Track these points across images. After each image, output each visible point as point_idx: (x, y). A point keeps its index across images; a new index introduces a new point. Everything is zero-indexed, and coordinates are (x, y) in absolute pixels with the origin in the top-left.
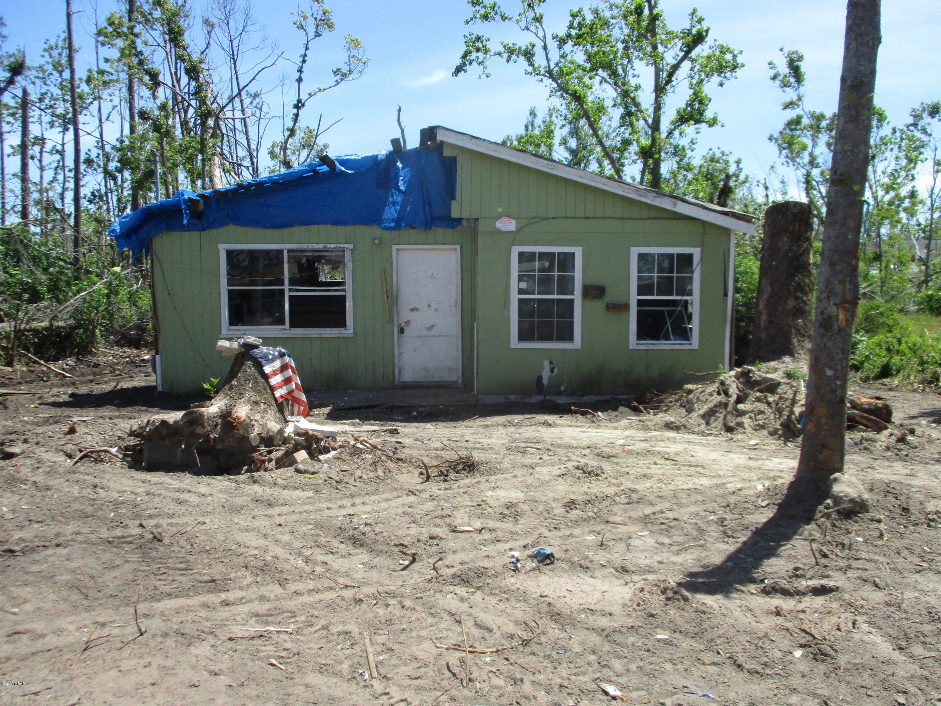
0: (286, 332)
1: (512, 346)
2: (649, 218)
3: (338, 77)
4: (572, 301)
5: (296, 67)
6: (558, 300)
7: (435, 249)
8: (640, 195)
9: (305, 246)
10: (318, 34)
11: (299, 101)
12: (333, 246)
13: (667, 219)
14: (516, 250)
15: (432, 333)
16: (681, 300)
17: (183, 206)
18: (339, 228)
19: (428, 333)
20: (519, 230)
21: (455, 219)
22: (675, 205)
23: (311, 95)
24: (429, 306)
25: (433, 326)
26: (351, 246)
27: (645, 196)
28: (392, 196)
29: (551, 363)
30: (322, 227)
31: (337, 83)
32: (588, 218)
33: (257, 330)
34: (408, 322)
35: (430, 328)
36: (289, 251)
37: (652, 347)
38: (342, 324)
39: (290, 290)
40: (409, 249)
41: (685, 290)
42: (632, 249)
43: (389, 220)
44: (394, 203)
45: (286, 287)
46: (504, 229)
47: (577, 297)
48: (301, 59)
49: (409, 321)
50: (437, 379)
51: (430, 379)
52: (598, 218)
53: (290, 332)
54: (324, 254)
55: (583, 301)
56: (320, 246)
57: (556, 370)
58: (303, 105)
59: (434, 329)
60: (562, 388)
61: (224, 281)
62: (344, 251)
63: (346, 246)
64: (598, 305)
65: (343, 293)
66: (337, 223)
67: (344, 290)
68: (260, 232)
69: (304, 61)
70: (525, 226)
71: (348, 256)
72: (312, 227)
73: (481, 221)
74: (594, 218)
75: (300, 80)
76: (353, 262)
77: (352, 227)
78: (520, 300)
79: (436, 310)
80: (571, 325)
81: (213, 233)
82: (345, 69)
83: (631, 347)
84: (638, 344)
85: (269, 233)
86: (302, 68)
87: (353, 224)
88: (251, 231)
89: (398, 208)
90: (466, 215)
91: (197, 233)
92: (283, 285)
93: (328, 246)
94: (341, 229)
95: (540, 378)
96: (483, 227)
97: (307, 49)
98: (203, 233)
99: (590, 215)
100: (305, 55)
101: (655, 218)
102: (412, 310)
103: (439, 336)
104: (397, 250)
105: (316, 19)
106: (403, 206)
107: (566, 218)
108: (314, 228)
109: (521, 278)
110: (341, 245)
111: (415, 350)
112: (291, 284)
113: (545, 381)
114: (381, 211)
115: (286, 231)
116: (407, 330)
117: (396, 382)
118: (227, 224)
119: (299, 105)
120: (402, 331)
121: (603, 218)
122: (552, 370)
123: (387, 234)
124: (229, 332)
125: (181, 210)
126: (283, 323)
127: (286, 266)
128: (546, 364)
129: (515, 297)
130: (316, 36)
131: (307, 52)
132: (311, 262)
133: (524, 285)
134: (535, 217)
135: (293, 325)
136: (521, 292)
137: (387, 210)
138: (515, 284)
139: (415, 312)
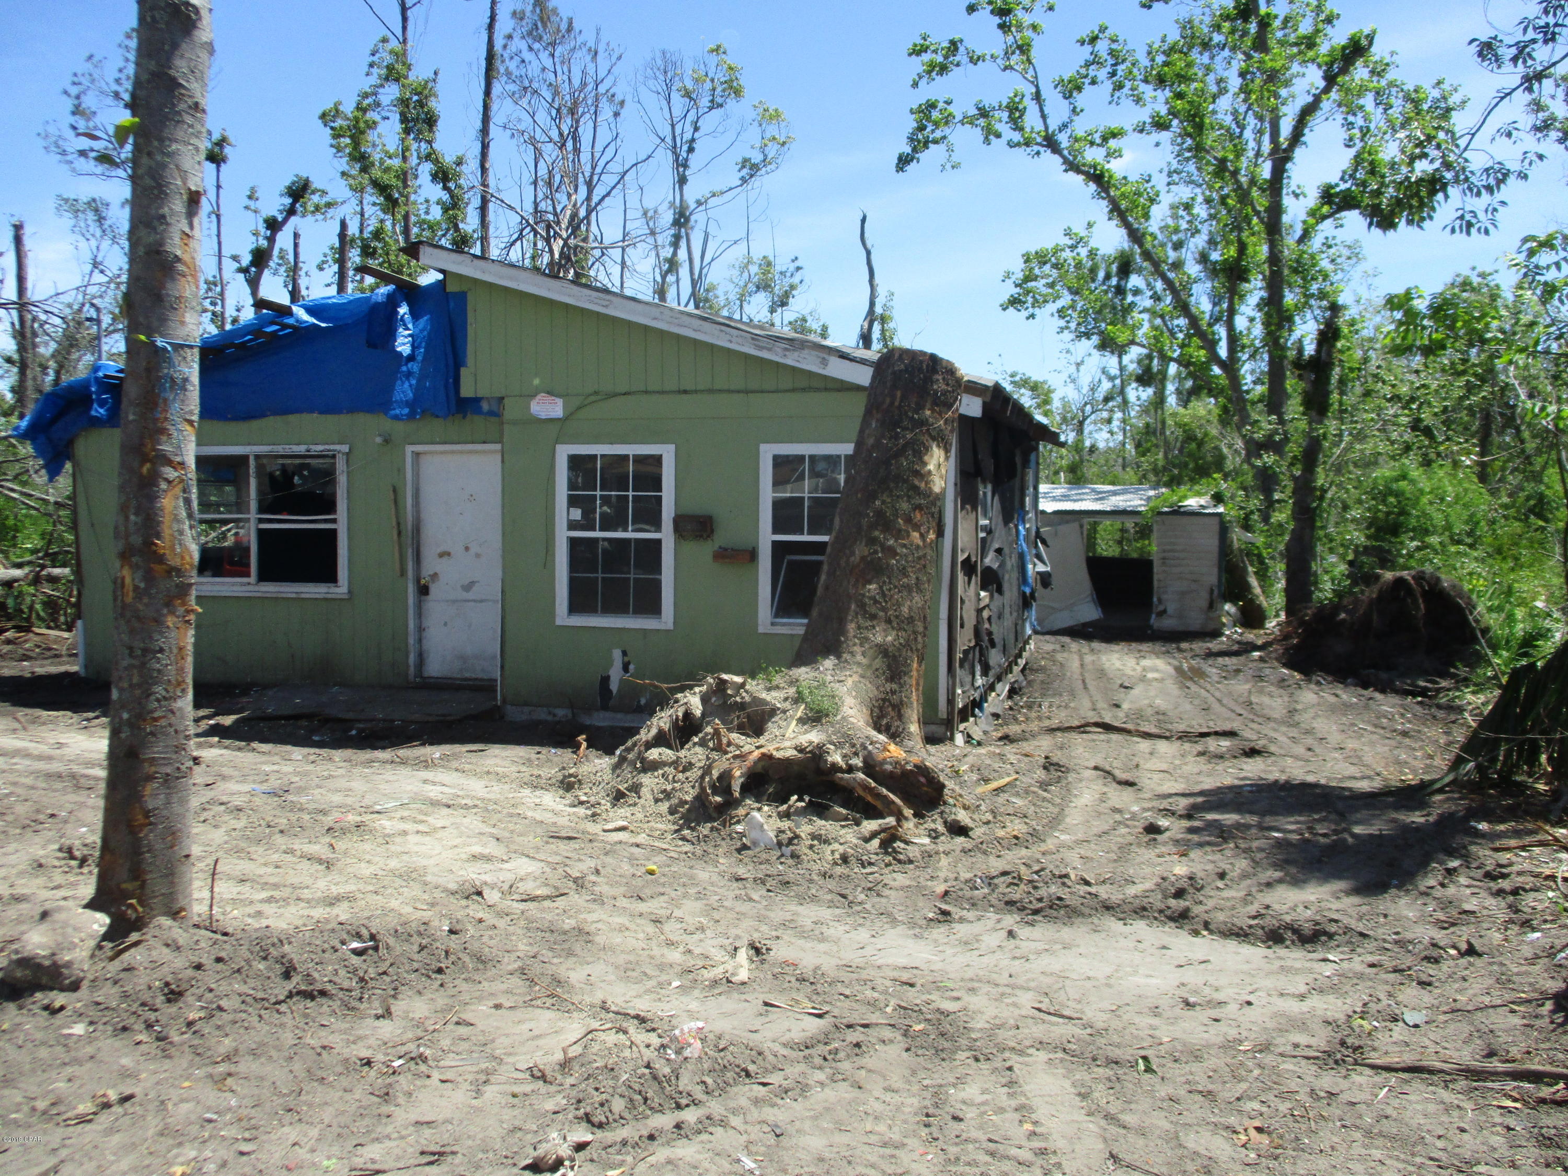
0: (251, 588)
1: (559, 622)
3: (745, 172)
4: (658, 542)
6: (636, 541)
8: (761, 348)
9: (280, 449)
10: (714, 105)
11: (681, 214)
12: (320, 448)
14: (563, 452)
15: (471, 595)
18: (330, 418)
19: (466, 595)
20: (569, 415)
21: (468, 400)
22: (824, 363)
23: (700, 203)
24: (467, 549)
25: (472, 583)
26: (345, 448)
27: (769, 350)
29: (624, 653)
31: (744, 181)
32: (685, 392)
34: (435, 576)
35: (468, 587)
36: (256, 457)
38: (330, 577)
39: (258, 521)
42: (763, 447)
43: (402, 404)
44: (409, 375)
45: (252, 515)
46: (543, 416)
47: (666, 535)
48: (686, 147)
49: (436, 574)
51: (467, 675)
52: (702, 391)
53: (257, 588)
54: (308, 461)
55: (677, 543)
56: (301, 449)
57: (631, 667)
58: (688, 220)
59: (475, 589)
60: (643, 701)
62: (334, 457)
63: (337, 447)
64: (704, 551)
65: (332, 526)
66: (327, 410)
67: (334, 521)
69: (691, 149)
70: (579, 408)
71: (341, 465)
73: (506, 401)
74: (696, 392)
75: (683, 181)
76: (349, 475)
78: (572, 541)
79: (478, 556)
80: (656, 586)
82: (757, 158)
83: (761, 630)
84: (773, 624)
86: (686, 160)
87: (351, 411)
89: (414, 382)
90: (483, 391)
92: (248, 512)
93: (313, 447)
94: (331, 419)
95: (605, 680)
96: (511, 411)
97: (696, 129)
99: (687, 385)
100: (693, 140)
102: (441, 555)
103: (482, 601)
104: (417, 455)
105: (712, 81)
107: (646, 392)
108: (293, 418)
109: (573, 501)
110: (332, 447)
111: (446, 624)
112: (261, 510)
113: (614, 686)
114: (390, 389)
115: (255, 424)
116: (433, 589)
119: (682, 220)
120: (424, 590)
121: (711, 391)
122: (626, 668)
123: (398, 426)
125: (91, 393)
126: (248, 575)
127: (253, 481)
128: (617, 654)
129: (562, 535)
130: (711, 109)
131: (697, 135)
132: (287, 474)
133: (577, 514)
134: (596, 393)
135: (264, 577)
136: (572, 525)
137: (398, 386)
138: (563, 513)
139: (445, 558)
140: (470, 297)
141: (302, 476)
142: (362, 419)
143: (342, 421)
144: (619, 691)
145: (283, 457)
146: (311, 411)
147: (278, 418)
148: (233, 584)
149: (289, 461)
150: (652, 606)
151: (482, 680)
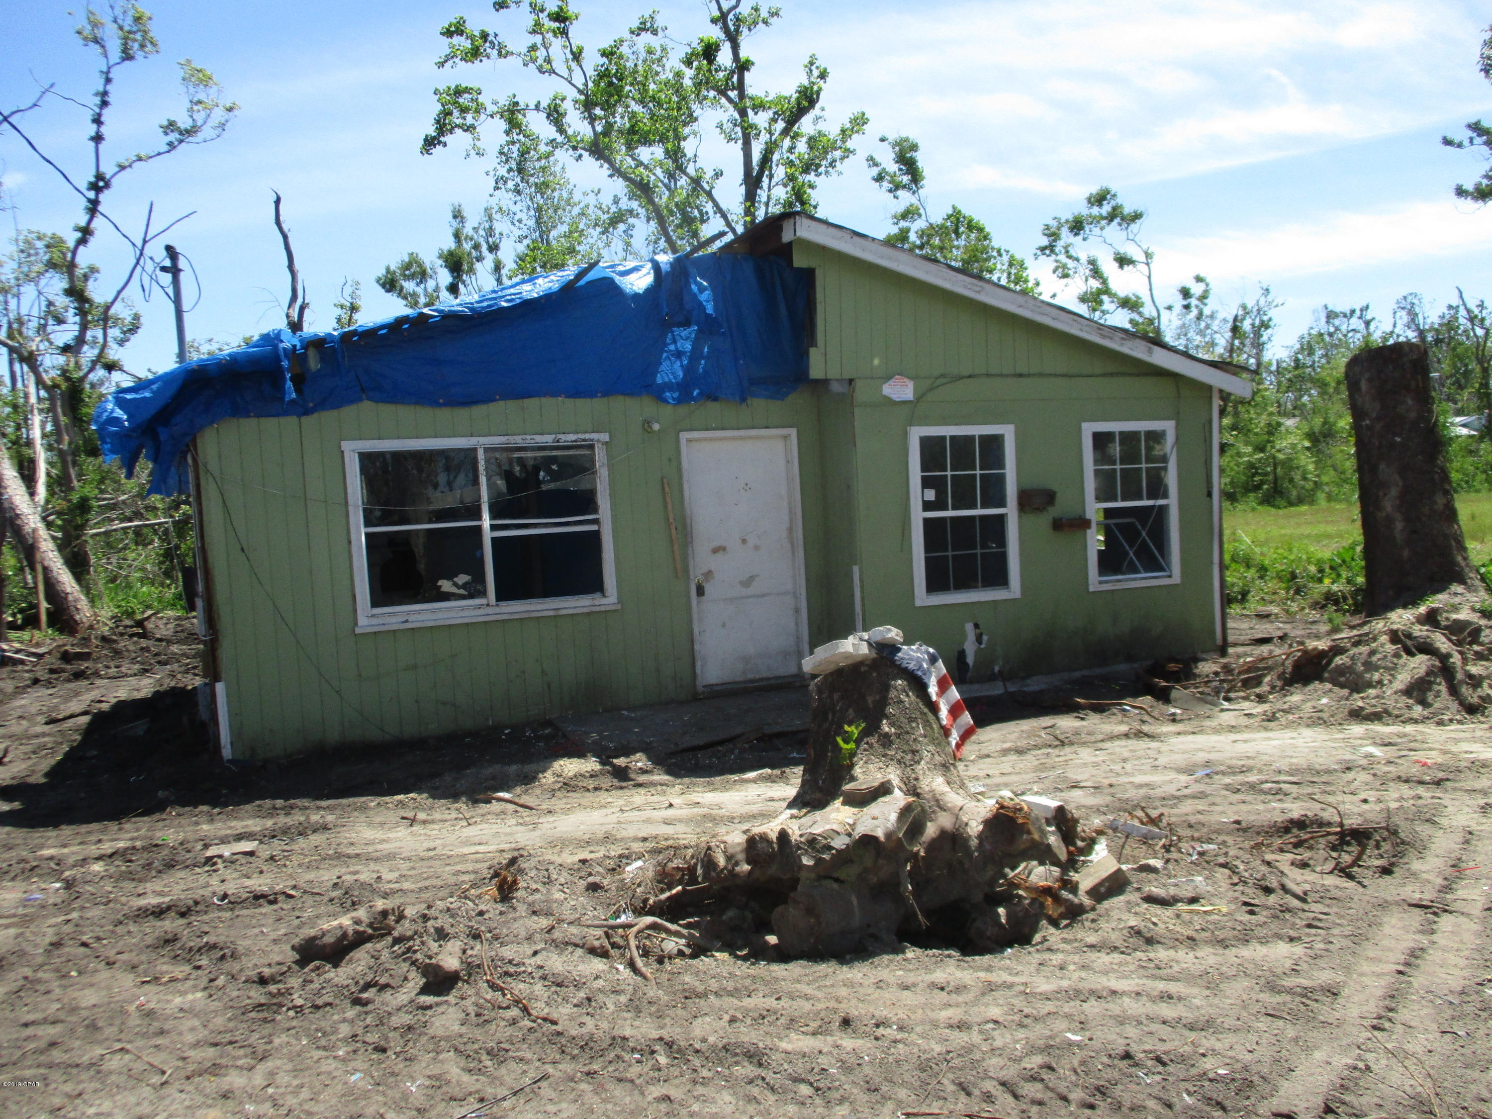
0: (489, 610)
1: (918, 603)
2: (1105, 375)
3: (173, 137)
4: (1004, 517)
5: (89, 115)
6: (983, 518)
7: (751, 438)
8: (1104, 337)
9: (518, 440)
10: (127, 56)
11: (99, 177)
12: (572, 437)
13: (1130, 375)
14: (916, 434)
15: (751, 591)
16: (1153, 507)
17: (285, 363)
18: (580, 402)
19: (744, 591)
20: (919, 397)
21: (817, 381)
22: (1150, 352)
23: (122, 168)
24: (744, 541)
25: (752, 578)
26: (605, 437)
27: (1111, 338)
28: (675, 342)
29: (976, 626)
30: (547, 402)
31: (172, 146)
32: (1020, 375)
33: (433, 611)
34: (709, 574)
35: (747, 582)
36: (486, 450)
37: (1118, 586)
38: (595, 585)
39: (493, 528)
40: (705, 439)
41: (1157, 489)
42: (1085, 425)
43: (669, 386)
44: (679, 354)
45: (486, 522)
46: (896, 397)
47: (1011, 510)
48: (97, 100)
49: (710, 572)
50: (764, 675)
51: (750, 676)
52: (1034, 375)
53: (497, 610)
54: (557, 453)
55: (1020, 517)
56: (547, 439)
57: (985, 638)
58: (107, 185)
59: (755, 583)
60: (997, 669)
61: (357, 517)
62: (591, 447)
63: (595, 436)
64: (1043, 521)
65: (594, 527)
66: (576, 393)
67: (596, 521)
68: (425, 414)
69: (104, 104)
70: (931, 389)
71: (600, 456)
72: (527, 401)
73: (859, 384)
74: (1029, 375)
75: (98, 138)
76: (611, 467)
77: (605, 400)
78: (926, 521)
79: (757, 548)
80: (1002, 558)
81: (327, 418)
82: (184, 122)
83: (1091, 589)
84: (1101, 582)
85: (445, 414)
86: (100, 115)
87: (606, 394)
88: (406, 413)
89: (685, 362)
90: (833, 374)
91: (292, 420)
92: (480, 518)
93: (563, 437)
94: (583, 404)
95: (962, 654)
96: (862, 393)
97: (108, 81)
98: (304, 419)
99: (1025, 371)
100: (105, 93)
101: (1112, 375)
102: (715, 551)
103: (764, 595)
104: (689, 441)
105: (121, 28)
106: (695, 355)
107: (988, 375)
108: (532, 403)
109: (926, 483)
110: (587, 436)
111: (724, 625)
112: (495, 514)
113: (970, 660)
114: (652, 368)
115: (480, 411)
116: (708, 588)
117: (700, 689)
118: (354, 400)
119: (99, 184)
120: (700, 591)
121: (1041, 375)
122: (979, 639)
123: (667, 411)
124: (375, 621)
125: (280, 371)
126: (483, 593)
127: (483, 480)
128: (969, 627)
129: (918, 516)
130: (124, 60)
131: (109, 87)
132: (532, 471)
133: (931, 495)
134: (943, 376)
135: (503, 595)
136: (927, 506)
137: (665, 366)
138: (917, 494)
139: (719, 555)
140: (819, 274)
141: (549, 472)
142: (620, 404)
143: (598, 405)
144: (975, 662)
145: (520, 449)
146: (554, 394)
147: (510, 403)
148: (463, 609)
149: (529, 454)
150: (998, 578)
151: (768, 679)
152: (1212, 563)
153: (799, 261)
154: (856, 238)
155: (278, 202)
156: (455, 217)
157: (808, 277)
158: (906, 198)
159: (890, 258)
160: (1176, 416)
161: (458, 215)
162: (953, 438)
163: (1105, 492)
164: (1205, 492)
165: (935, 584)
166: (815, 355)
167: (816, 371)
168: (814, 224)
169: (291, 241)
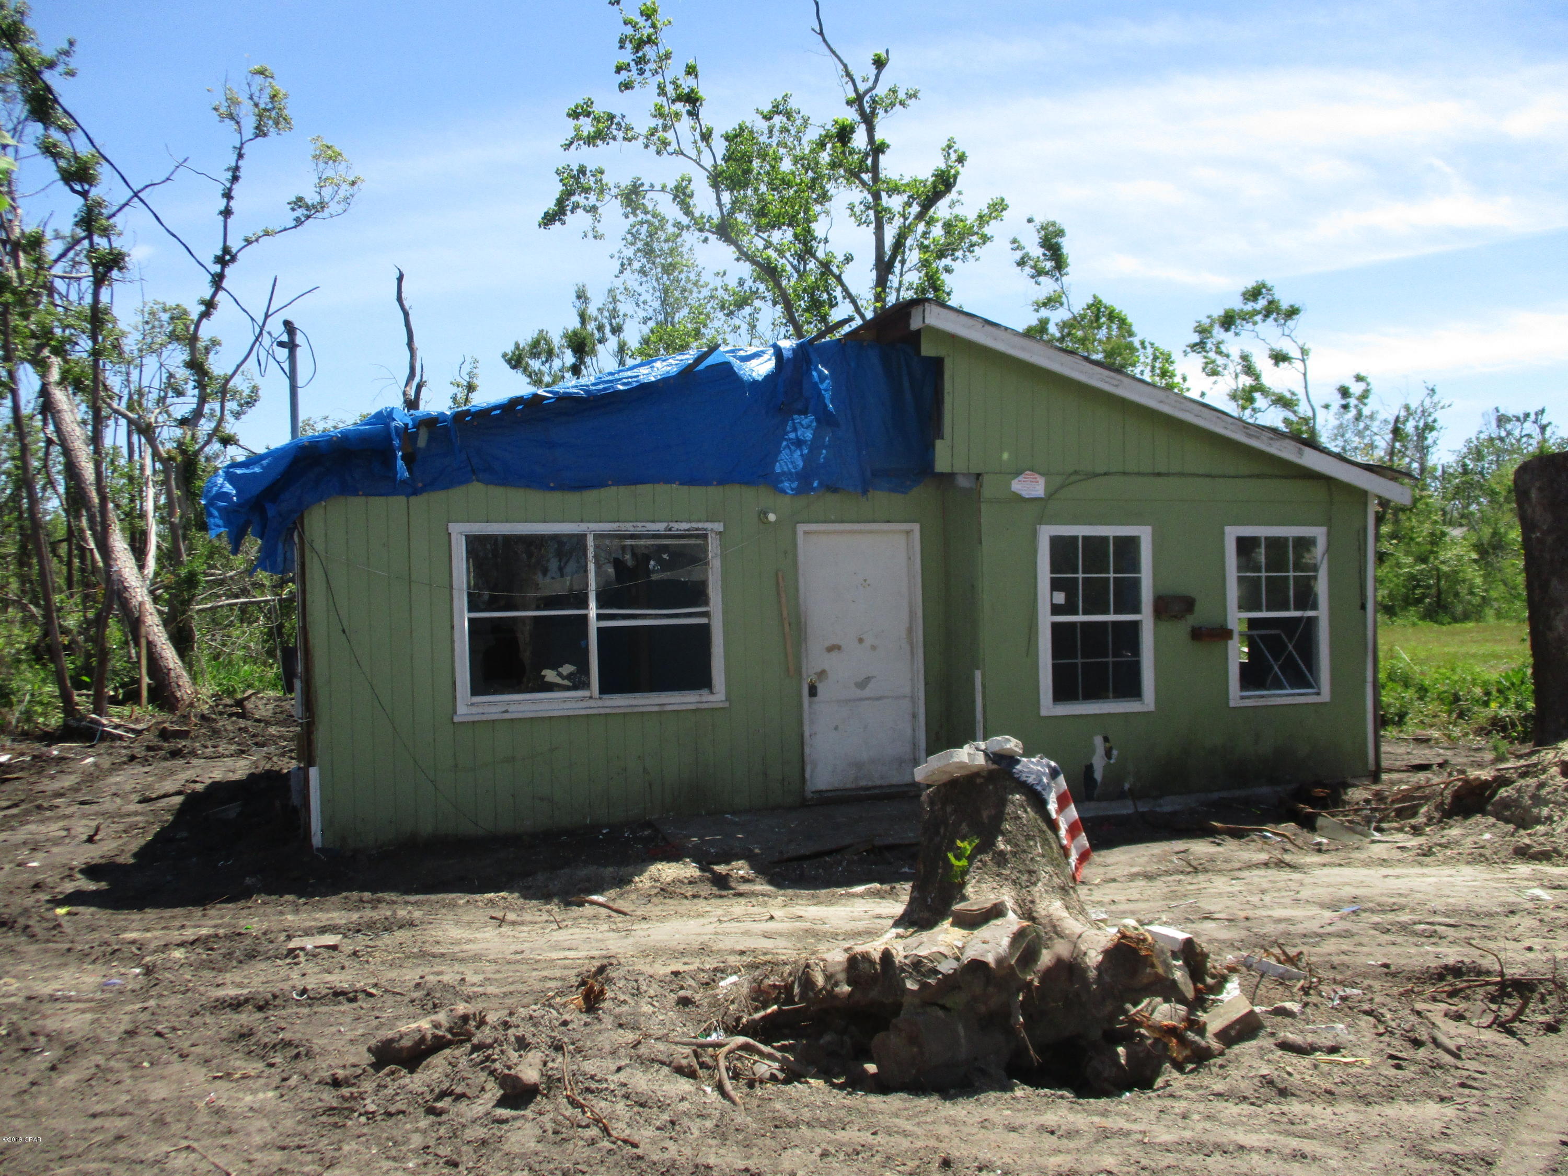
0: (592, 703)
1: (1044, 712)
2: (1250, 476)
3: (300, 212)
4: (1136, 625)
5: (220, 189)
6: (1115, 623)
7: (871, 532)
8: (1250, 436)
9: (629, 527)
10: (260, 132)
11: (226, 250)
12: (685, 526)
13: (1277, 477)
14: (1046, 532)
15: (867, 692)
16: (1299, 619)
17: (396, 443)
18: (695, 490)
19: (859, 693)
20: (1051, 494)
21: (942, 475)
22: (1300, 453)
23: (248, 242)
24: (861, 640)
25: (868, 680)
26: (719, 527)
27: (1258, 438)
28: (795, 430)
29: (1106, 739)
30: (661, 488)
31: (299, 222)
32: (1159, 474)
33: (533, 702)
34: (822, 674)
35: (863, 684)
36: (597, 537)
37: (1261, 702)
38: (703, 682)
39: (600, 617)
40: (824, 532)
41: (1306, 598)
42: (1228, 529)
43: (789, 476)
44: (799, 443)
45: (593, 611)
46: (1026, 494)
47: (1146, 617)
48: (229, 175)
49: (824, 671)
50: (878, 783)
51: (863, 783)
52: (1174, 474)
53: (600, 703)
54: (668, 542)
55: (1155, 625)
56: (660, 527)
57: (1115, 753)
58: (234, 259)
59: (871, 685)
60: (1127, 786)
61: (461, 601)
62: (705, 537)
63: (709, 525)
64: (1180, 630)
65: (703, 621)
66: (691, 480)
67: (706, 614)
68: (535, 498)
69: (235, 178)
70: (1062, 487)
71: (713, 546)
72: (640, 488)
73: (986, 479)
74: (1167, 475)
75: (227, 213)
76: (724, 558)
77: (720, 488)
78: (1055, 627)
79: (874, 648)
80: (1135, 668)
81: (437, 498)
82: (311, 198)
83: (1232, 704)
84: (1242, 698)
85: (555, 499)
86: (230, 190)
87: (721, 482)
88: (517, 496)
89: (806, 451)
90: (960, 467)
91: (402, 499)
92: (585, 605)
93: (675, 526)
94: (698, 492)
95: (1089, 769)
96: (989, 489)
97: (240, 156)
98: (413, 499)
99: (1163, 469)
100: (237, 168)
101: (1258, 476)
102: (830, 649)
103: (880, 698)
104: (806, 533)
105: (256, 105)
106: (815, 446)
107: (1124, 473)
108: (645, 490)
109: (1056, 585)
110: (700, 525)
111: (836, 728)
112: (602, 603)
113: (1098, 776)
114: (773, 456)
115: (591, 496)
116: (821, 688)
117: (809, 795)
118: (467, 481)
119: (226, 258)
120: (813, 691)
121: (1182, 474)
122: (1108, 753)
123: (784, 502)
124: (474, 710)
125: (392, 449)
126: (586, 685)
127: (591, 567)
128: (1098, 741)
129: (1046, 620)
130: (257, 136)
131: (240, 163)
132: (642, 558)
133: (1060, 598)
134: (1076, 472)
135: (607, 688)
136: (1056, 609)
137: (784, 455)
138: (1045, 596)
139: (834, 654)
140: (948, 364)
141: (660, 561)
142: (734, 492)
143: (713, 494)
144: (1104, 777)
145: (632, 537)
146: (669, 481)
147: (622, 489)
148: (565, 700)
149: (642, 542)
150: (1132, 689)
151: (881, 787)
152: (1364, 681)
153: (927, 349)
154: (988, 328)
155: (400, 279)
156: (579, 297)
157: (936, 365)
158: (1048, 286)
159: (1023, 349)
160: (1328, 521)
161: (581, 296)
162: (1086, 539)
163: (1249, 602)
164: (1359, 604)
165: (1062, 693)
166: (941, 448)
167: (942, 464)
168: (945, 311)
169: (411, 318)
